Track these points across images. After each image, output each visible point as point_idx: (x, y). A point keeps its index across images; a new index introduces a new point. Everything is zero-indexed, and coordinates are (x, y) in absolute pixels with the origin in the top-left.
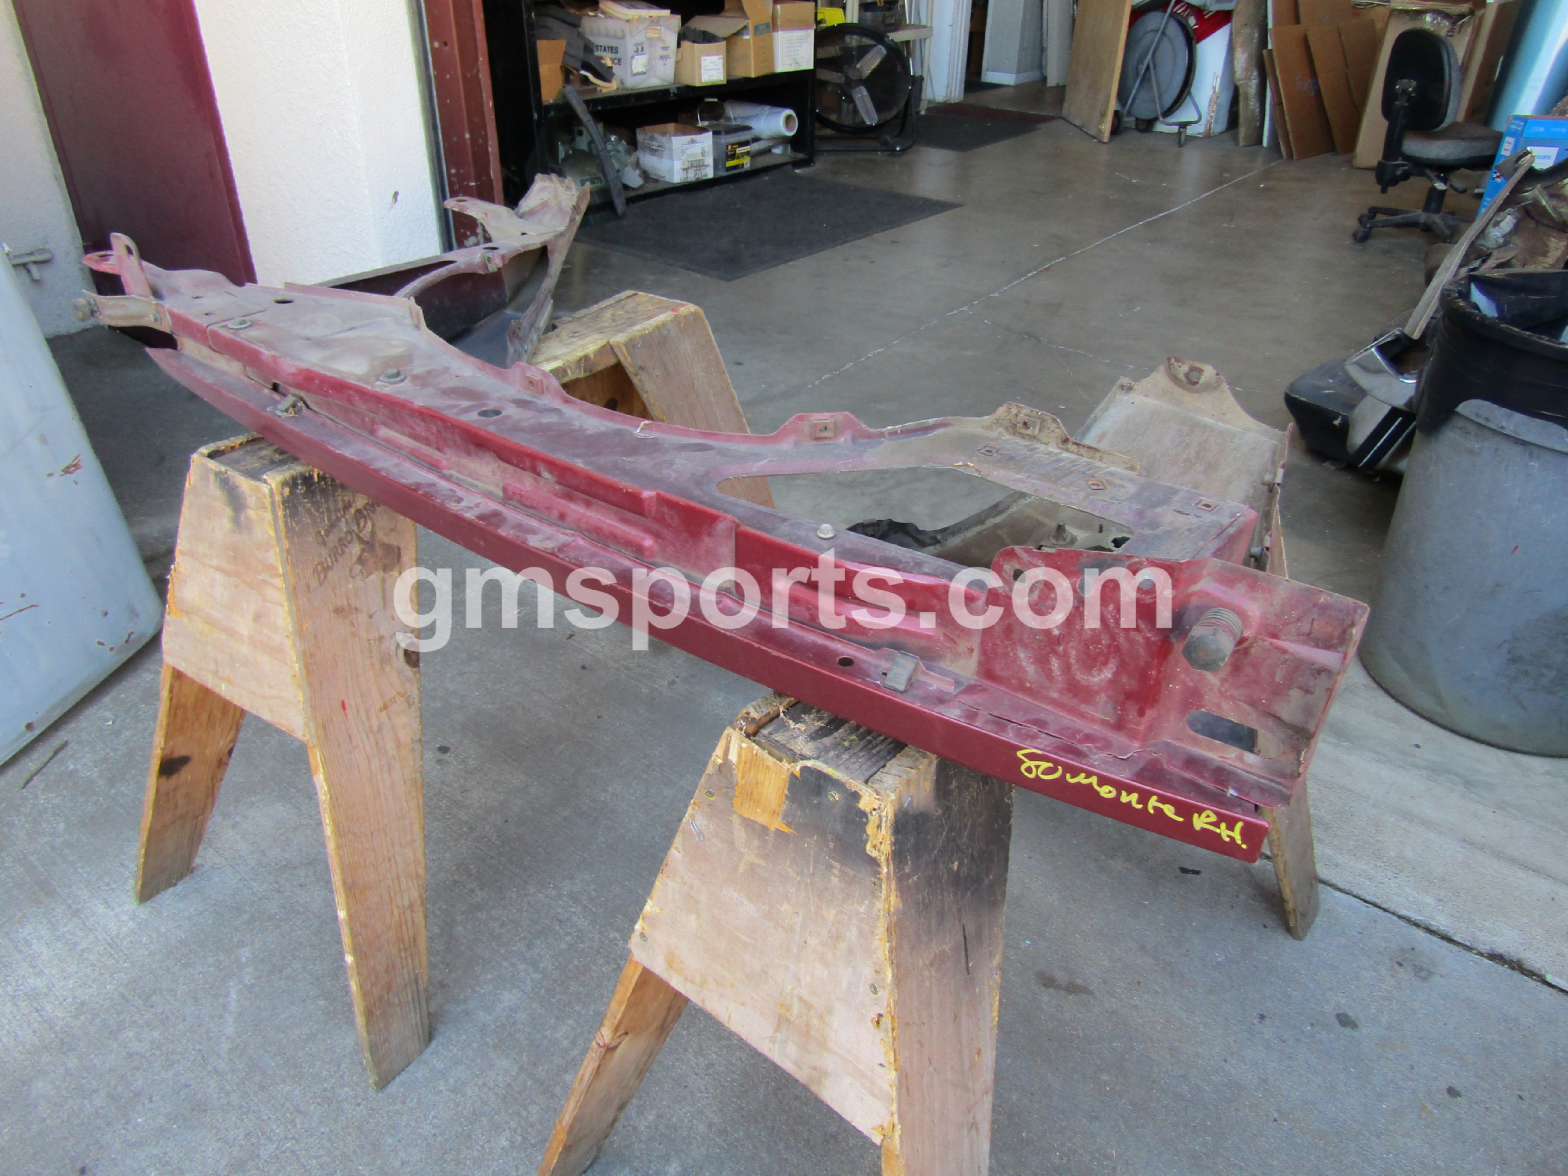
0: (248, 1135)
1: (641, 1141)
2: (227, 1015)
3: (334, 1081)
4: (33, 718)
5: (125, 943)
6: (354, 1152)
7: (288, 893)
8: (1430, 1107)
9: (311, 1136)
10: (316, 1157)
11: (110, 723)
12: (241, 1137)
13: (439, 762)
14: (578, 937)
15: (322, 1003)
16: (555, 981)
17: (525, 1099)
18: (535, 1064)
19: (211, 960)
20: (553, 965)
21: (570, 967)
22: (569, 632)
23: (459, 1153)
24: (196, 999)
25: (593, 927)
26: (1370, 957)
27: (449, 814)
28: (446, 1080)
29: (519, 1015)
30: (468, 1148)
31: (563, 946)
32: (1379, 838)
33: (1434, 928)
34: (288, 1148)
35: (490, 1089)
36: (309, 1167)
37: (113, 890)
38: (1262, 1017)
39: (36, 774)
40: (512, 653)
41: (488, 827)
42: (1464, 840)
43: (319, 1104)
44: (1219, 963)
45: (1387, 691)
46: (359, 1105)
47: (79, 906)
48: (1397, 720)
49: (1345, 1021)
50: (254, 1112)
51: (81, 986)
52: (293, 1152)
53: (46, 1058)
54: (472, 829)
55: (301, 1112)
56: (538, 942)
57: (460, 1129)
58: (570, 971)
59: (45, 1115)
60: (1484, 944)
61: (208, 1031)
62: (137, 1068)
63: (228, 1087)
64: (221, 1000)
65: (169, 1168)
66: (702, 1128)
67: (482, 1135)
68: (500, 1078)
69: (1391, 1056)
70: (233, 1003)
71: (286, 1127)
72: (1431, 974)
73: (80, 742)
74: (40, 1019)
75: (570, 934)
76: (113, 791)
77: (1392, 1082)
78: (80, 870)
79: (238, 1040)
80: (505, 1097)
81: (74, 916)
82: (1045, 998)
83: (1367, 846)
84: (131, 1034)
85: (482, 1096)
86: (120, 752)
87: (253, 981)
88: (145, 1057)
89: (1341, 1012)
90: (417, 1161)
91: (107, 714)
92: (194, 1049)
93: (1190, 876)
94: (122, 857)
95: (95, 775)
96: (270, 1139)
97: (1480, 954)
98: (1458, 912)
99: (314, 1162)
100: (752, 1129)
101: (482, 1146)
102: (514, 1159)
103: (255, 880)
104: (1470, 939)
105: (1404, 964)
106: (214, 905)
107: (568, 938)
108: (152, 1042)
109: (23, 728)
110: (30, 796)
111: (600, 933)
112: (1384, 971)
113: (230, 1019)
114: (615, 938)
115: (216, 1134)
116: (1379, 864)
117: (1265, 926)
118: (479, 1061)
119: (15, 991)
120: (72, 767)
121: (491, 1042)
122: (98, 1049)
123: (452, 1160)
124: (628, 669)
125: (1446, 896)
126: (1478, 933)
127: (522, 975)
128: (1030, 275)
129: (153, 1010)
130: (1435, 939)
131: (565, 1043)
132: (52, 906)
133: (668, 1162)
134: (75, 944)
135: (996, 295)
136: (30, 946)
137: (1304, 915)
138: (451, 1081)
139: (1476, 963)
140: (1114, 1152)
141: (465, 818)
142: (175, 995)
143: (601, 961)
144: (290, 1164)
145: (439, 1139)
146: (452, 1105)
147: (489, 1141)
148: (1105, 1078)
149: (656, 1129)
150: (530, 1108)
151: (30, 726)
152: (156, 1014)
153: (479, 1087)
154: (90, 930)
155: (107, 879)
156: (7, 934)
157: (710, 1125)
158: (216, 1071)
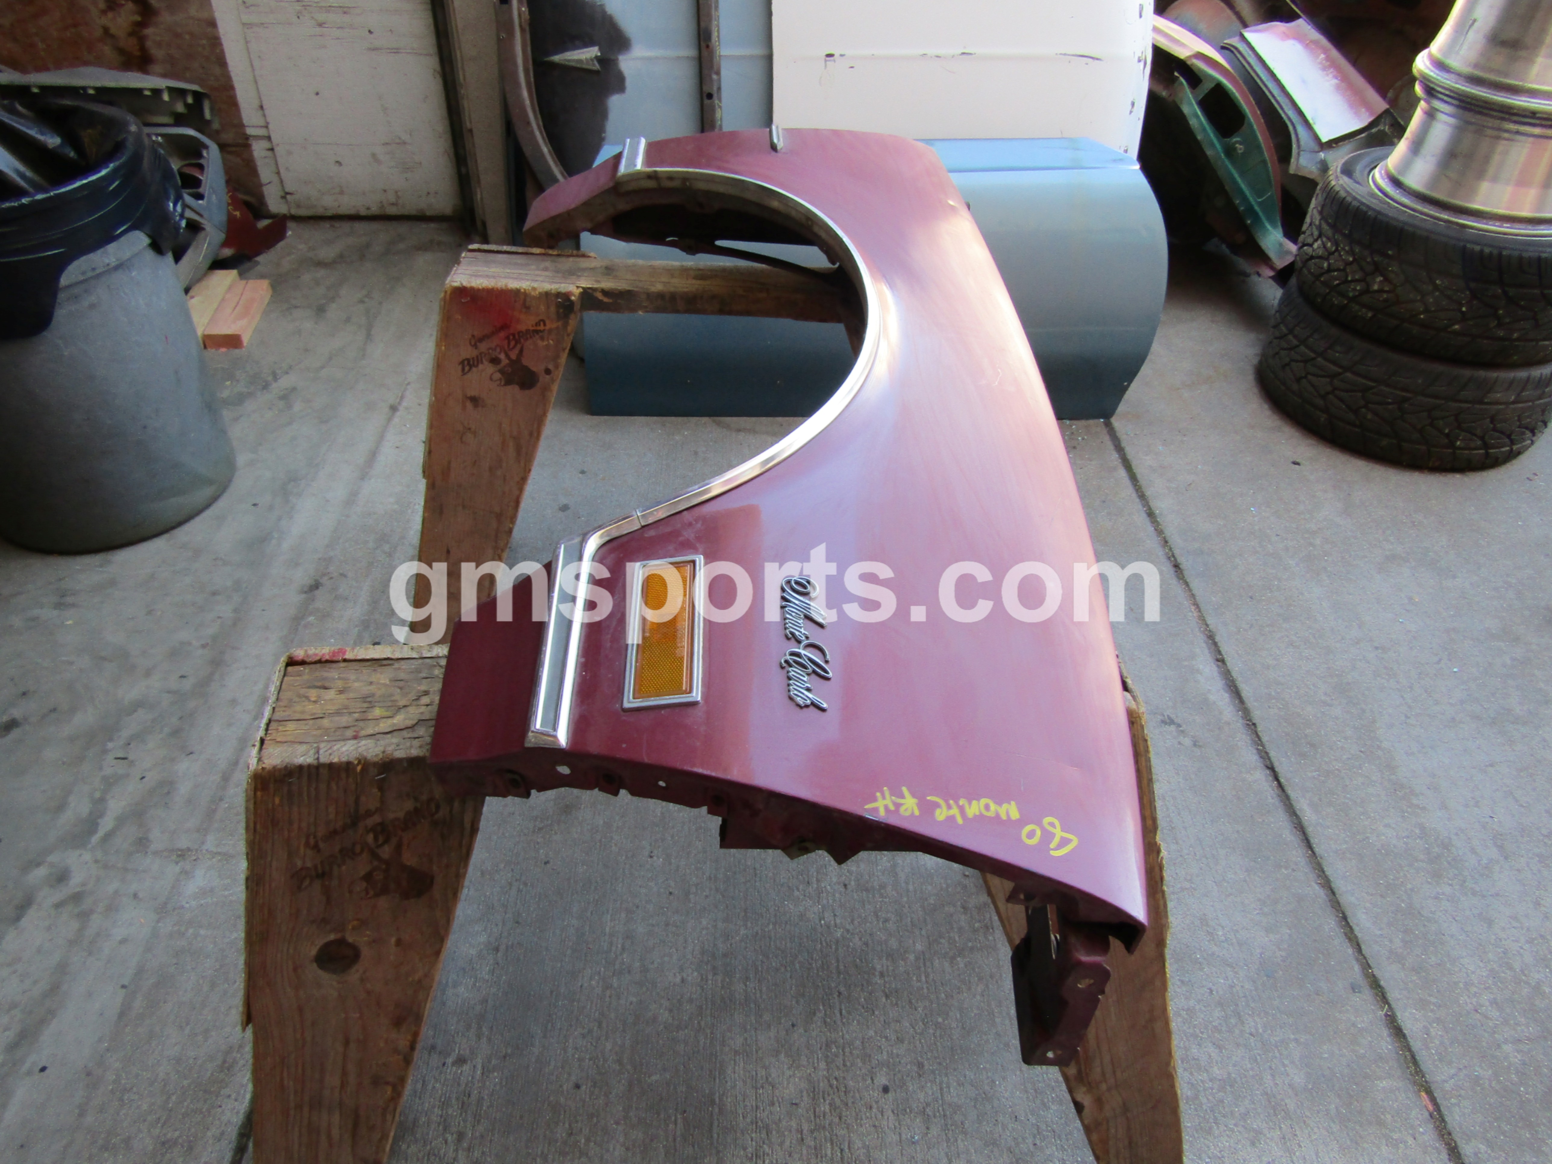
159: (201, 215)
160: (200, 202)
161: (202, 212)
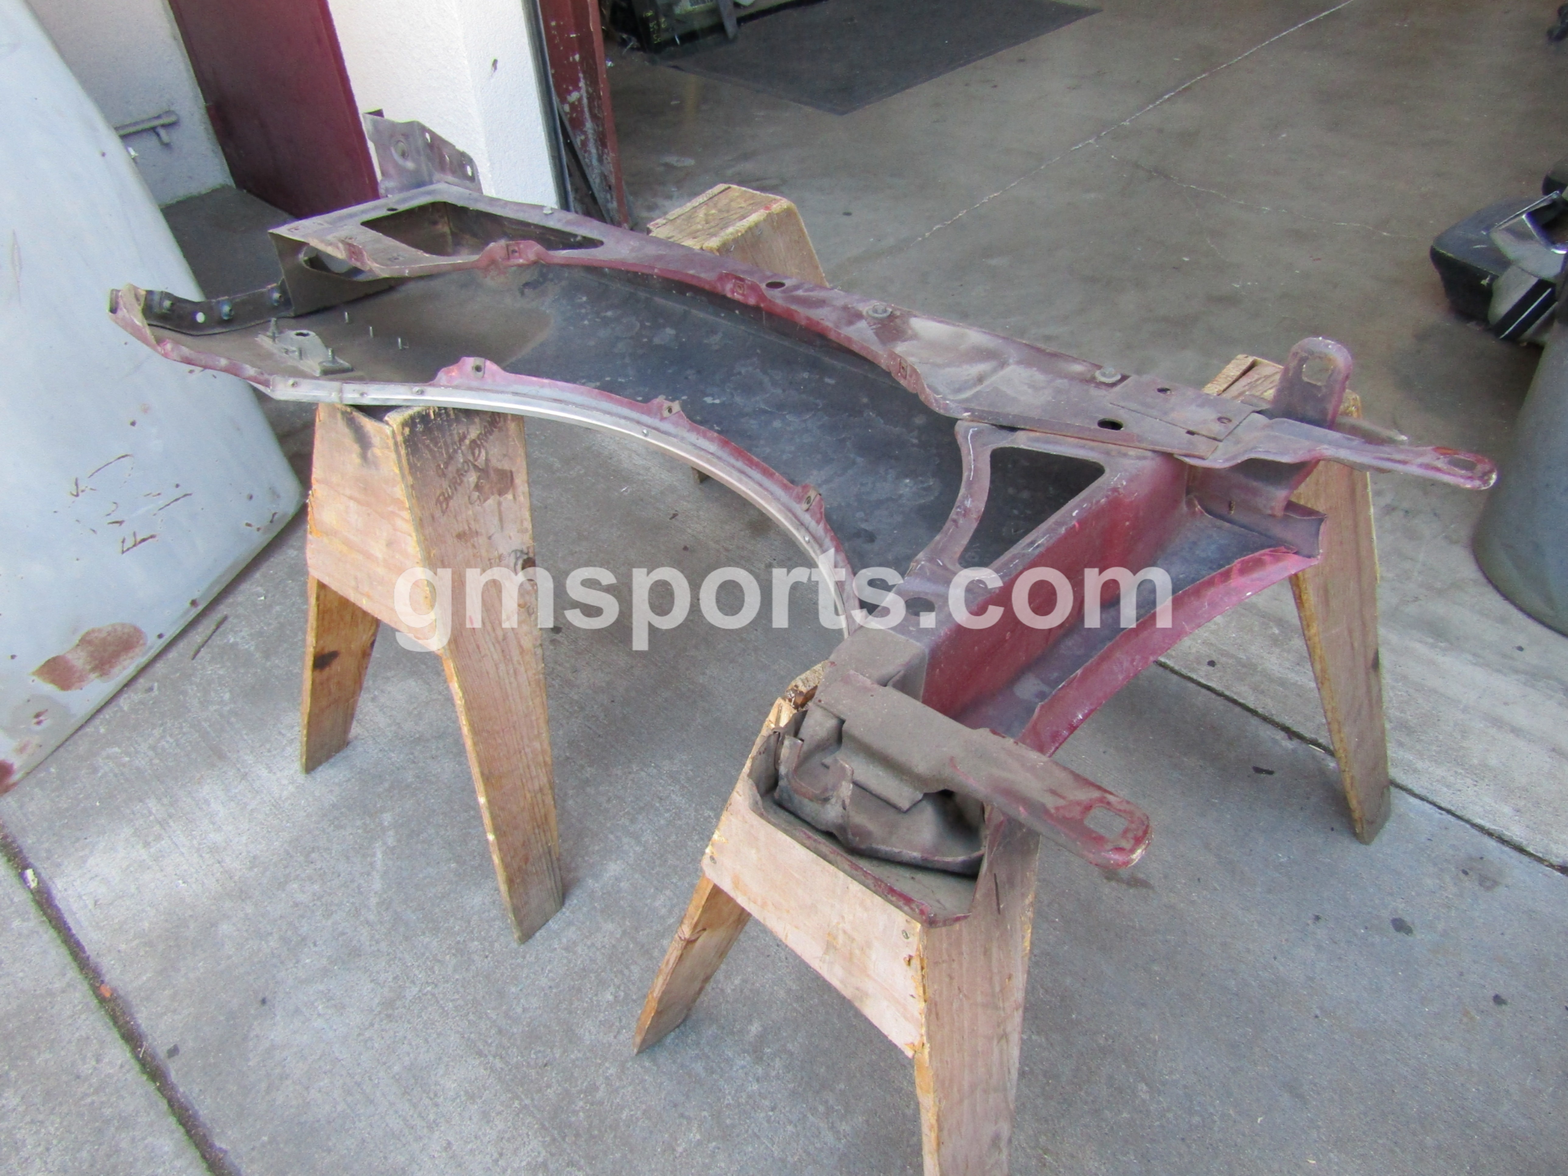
0: (396, 978)
1: (727, 1002)
2: (374, 873)
3: (465, 935)
4: (196, 595)
5: (287, 804)
6: (483, 997)
7: (421, 764)
8: (1473, 1013)
9: (447, 982)
10: (452, 1001)
11: (263, 598)
12: (390, 979)
13: (553, 641)
14: (675, 813)
15: (453, 865)
16: (655, 854)
17: (628, 960)
18: (636, 929)
19: (359, 823)
20: (653, 839)
21: (669, 841)
22: (673, 512)
23: (571, 1004)
24: (348, 858)
25: (690, 806)
26: (1435, 864)
27: (562, 693)
28: (560, 940)
29: (622, 884)
30: (578, 1000)
31: (662, 822)
32: (1464, 745)
33: (1506, 839)
34: (428, 992)
35: (598, 949)
36: (446, 1009)
37: (274, 756)
38: (1317, 918)
39: (203, 646)
40: (619, 533)
41: (596, 707)
42: (1554, 750)
43: (454, 955)
44: (1281, 864)
45: (1497, 588)
46: (487, 957)
47: (247, 770)
48: (1503, 620)
49: (1400, 925)
50: (400, 959)
51: (252, 842)
52: (433, 995)
53: (228, 904)
54: (582, 709)
55: (439, 961)
56: (640, 817)
57: (572, 983)
58: (668, 845)
59: (231, 953)
60: (1557, 857)
61: (359, 887)
62: (302, 916)
63: (377, 936)
64: (369, 859)
65: (333, 1002)
66: (782, 994)
67: (591, 988)
68: (606, 940)
69: (1440, 962)
70: (379, 862)
71: (426, 973)
72: (1495, 883)
73: (237, 616)
74: (221, 870)
75: (668, 810)
76: (269, 663)
77: (1438, 987)
78: (245, 737)
79: (385, 896)
80: (610, 957)
81: (242, 779)
82: (1107, 891)
83: (1450, 752)
84: (295, 886)
85: (591, 954)
86: (272, 627)
87: (395, 844)
88: (308, 907)
89: (1397, 917)
90: (536, 1008)
91: (260, 589)
92: (348, 902)
93: (1263, 775)
94: (279, 725)
95: (252, 648)
96: (413, 982)
97: (1551, 866)
98: (1535, 823)
99: (451, 1005)
100: (826, 997)
101: (591, 999)
102: (618, 1011)
103: (393, 751)
104: (1542, 850)
105: (1471, 873)
106: (359, 773)
107: (667, 815)
108: (314, 894)
109: (188, 604)
110: (199, 667)
111: (696, 811)
112: (1448, 879)
113: (376, 876)
114: (710, 816)
115: (370, 976)
116: (1460, 771)
117: (1332, 829)
118: (588, 923)
119: (200, 844)
120: (232, 640)
121: (598, 907)
122: (270, 898)
123: (565, 1009)
124: (727, 550)
125: (1525, 806)
126: (1552, 845)
127: (626, 847)
128: (1167, 97)
129: (312, 866)
130: (1506, 849)
131: (663, 911)
132: (225, 769)
133: (750, 1022)
134: (246, 804)
135: (1127, 123)
136: (209, 805)
137: (1371, 823)
138: (564, 940)
139: (1546, 875)
140: (1157, 1037)
141: (576, 697)
142: (331, 853)
143: (696, 838)
144: (431, 1005)
145: (554, 990)
146: (565, 961)
147: (596, 995)
148: (1156, 968)
149: (742, 991)
150: (632, 967)
151: (194, 603)
152: (315, 869)
153: (588, 947)
154: (257, 792)
155: (268, 746)
156: (190, 793)
157: (789, 991)
158: (368, 922)
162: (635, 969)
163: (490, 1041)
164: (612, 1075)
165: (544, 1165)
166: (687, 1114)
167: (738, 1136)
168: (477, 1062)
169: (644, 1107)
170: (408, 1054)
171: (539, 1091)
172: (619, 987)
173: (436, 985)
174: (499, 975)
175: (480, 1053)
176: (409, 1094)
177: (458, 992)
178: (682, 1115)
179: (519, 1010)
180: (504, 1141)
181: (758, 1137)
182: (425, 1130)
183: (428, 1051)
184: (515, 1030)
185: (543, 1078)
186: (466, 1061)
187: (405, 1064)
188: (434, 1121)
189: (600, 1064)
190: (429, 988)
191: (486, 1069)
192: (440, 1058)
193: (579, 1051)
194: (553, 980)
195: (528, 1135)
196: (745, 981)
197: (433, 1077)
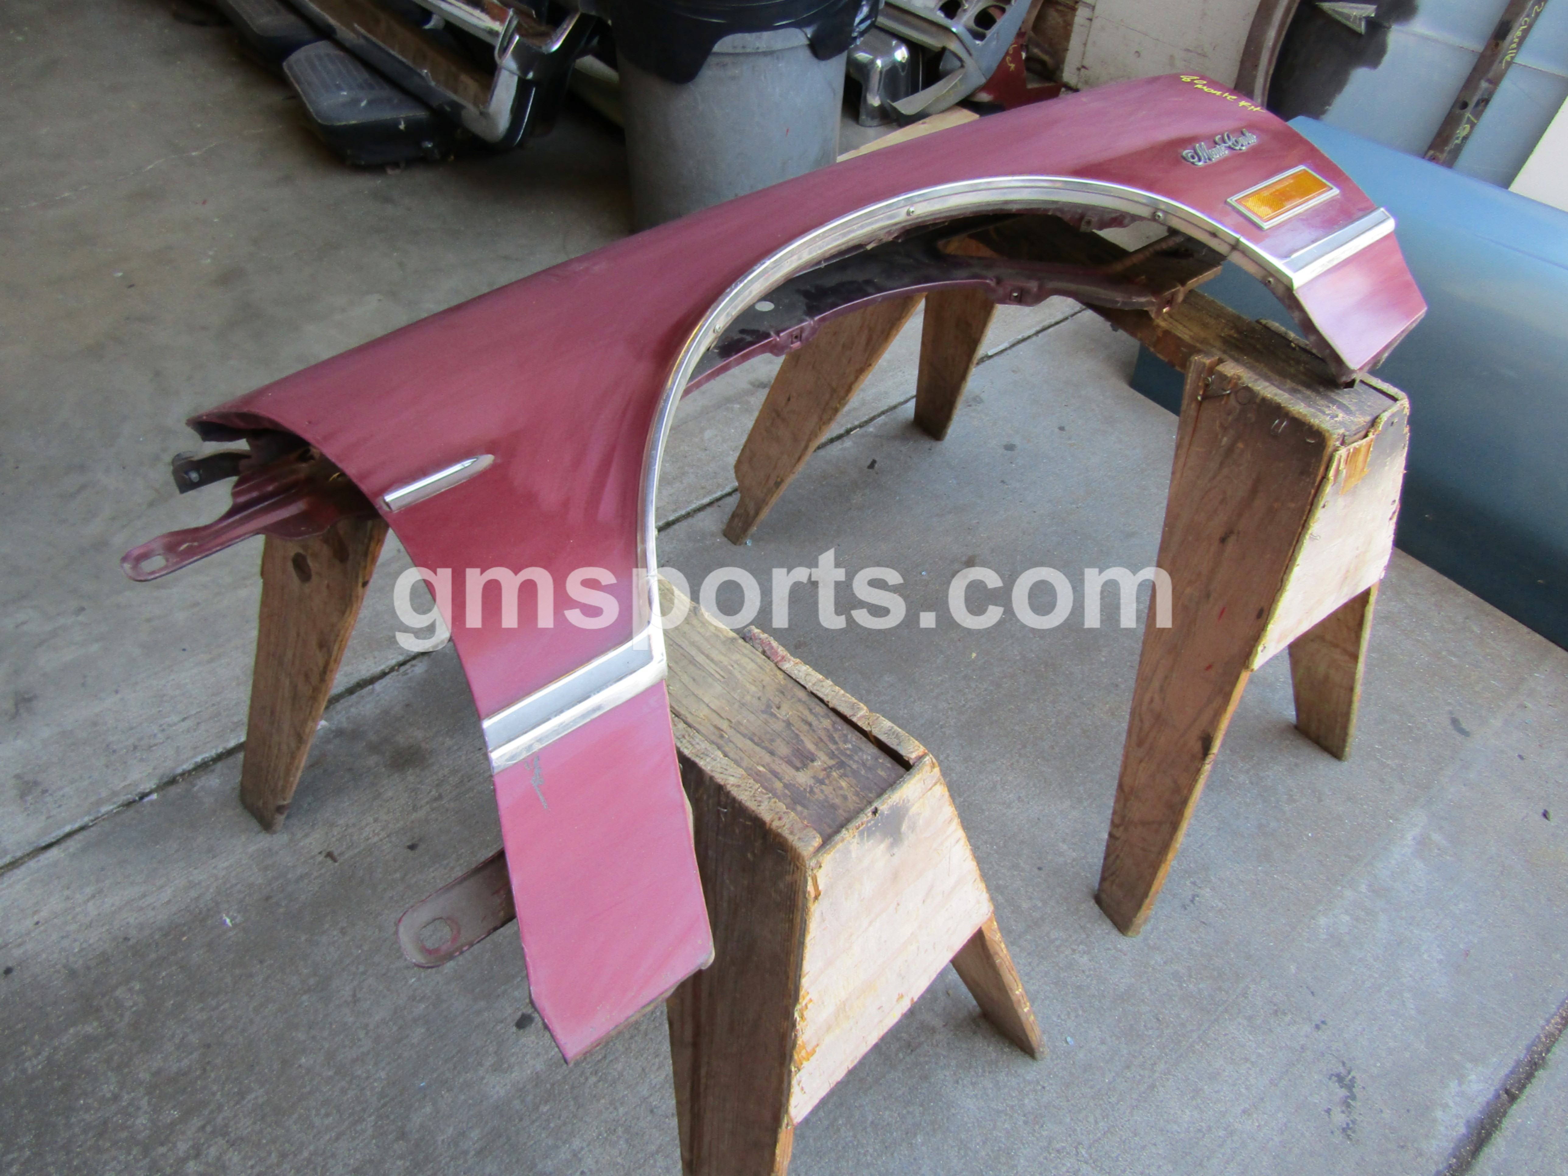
3: (1016, 1115)
6: (1091, 1087)
8: (1071, 442)
9: (1074, 1131)
10: (1096, 1122)
15: (919, 1139)
22: (320, 857)
23: (1094, 996)
30: (1089, 989)
34: (1086, 1152)
36: (1106, 1129)
38: (1003, 482)
43: (1041, 1126)
44: (958, 484)
46: (1044, 1088)
49: (1009, 448)
55: (1050, 1143)
57: (1072, 995)
67: (1076, 976)
69: (1036, 441)
71: (1064, 1156)
80: (1042, 957)
89: (1002, 446)
90: (1101, 1031)
93: (877, 466)
99: (1101, 1124)
100: (1077, 781)
101: (1088, 977)
102: (1099, 951)
123: (1100, 1002)
144: (1103, 1147)
145: (1080, 1013)
146: (1047, 1002)
147: (1083, 971)
149: (1075, 844)
150: (1053, 937)
153: (1031, 979)
159: (970, 54)
160: (978, 42)
161: (972, 51)
162: (1054, 935)
163: (1138, 1077)
164: (1162, 958)
165: (1250, 1018)
166: (1190, 897)
167: (1203, 859)
168: (1161, 1089)
169: (1188, 931)
170: (1159, 1167)
171: (1183, 1025)
172: (1074, 950)
173: (1080, 1144)
174: (1065, 1073)
175: (1152, 1087)
176: (1202, 1161)
177: (1087, 1116)
178: (1192, 901)
179: (1104, 1048)
180: (1234, 1057)
181: (1203, 845)
182: (1235, 1138)
183: (1155, 1145)
184: (1125, 1051)
185: (1172, 1022)
186: (1162, 1101)
187: (1171, 1169)
188: (1225, 1129)
189: (1153, 969)
190: (1083, 1152)
191: (1168, 1080)
192: (1162, 1130)
193: (1141, 988)
194: (1069, 1014)
195: (1226, 1035)
196: (1064, 841)
197: (1183, 1135)
